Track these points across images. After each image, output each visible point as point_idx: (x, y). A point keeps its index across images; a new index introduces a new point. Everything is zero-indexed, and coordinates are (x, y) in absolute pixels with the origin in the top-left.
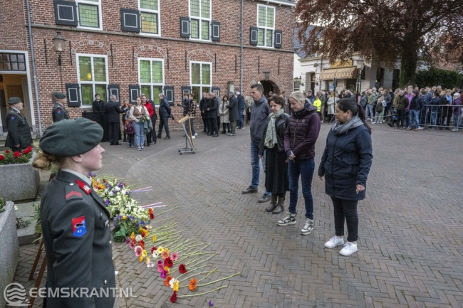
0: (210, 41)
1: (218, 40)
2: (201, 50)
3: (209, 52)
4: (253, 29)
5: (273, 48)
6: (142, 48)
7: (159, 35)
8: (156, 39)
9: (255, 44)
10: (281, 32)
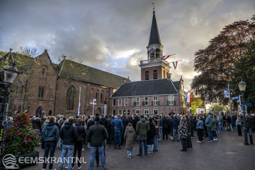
0: (157, 105)
1: (159, 105)
2: (156, 107)
3: (157, 107)
4: (168, 101)
5: (173, 105)
6: (145, 108)
7: (148, 105)
8: (147, 106)
9: (168, 104)
10: (175, 101)
